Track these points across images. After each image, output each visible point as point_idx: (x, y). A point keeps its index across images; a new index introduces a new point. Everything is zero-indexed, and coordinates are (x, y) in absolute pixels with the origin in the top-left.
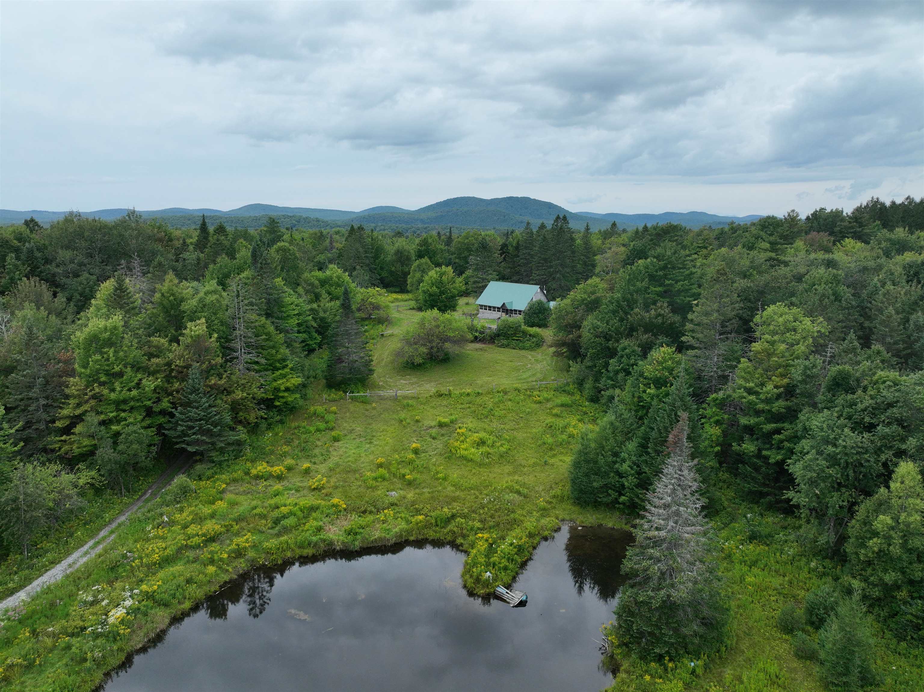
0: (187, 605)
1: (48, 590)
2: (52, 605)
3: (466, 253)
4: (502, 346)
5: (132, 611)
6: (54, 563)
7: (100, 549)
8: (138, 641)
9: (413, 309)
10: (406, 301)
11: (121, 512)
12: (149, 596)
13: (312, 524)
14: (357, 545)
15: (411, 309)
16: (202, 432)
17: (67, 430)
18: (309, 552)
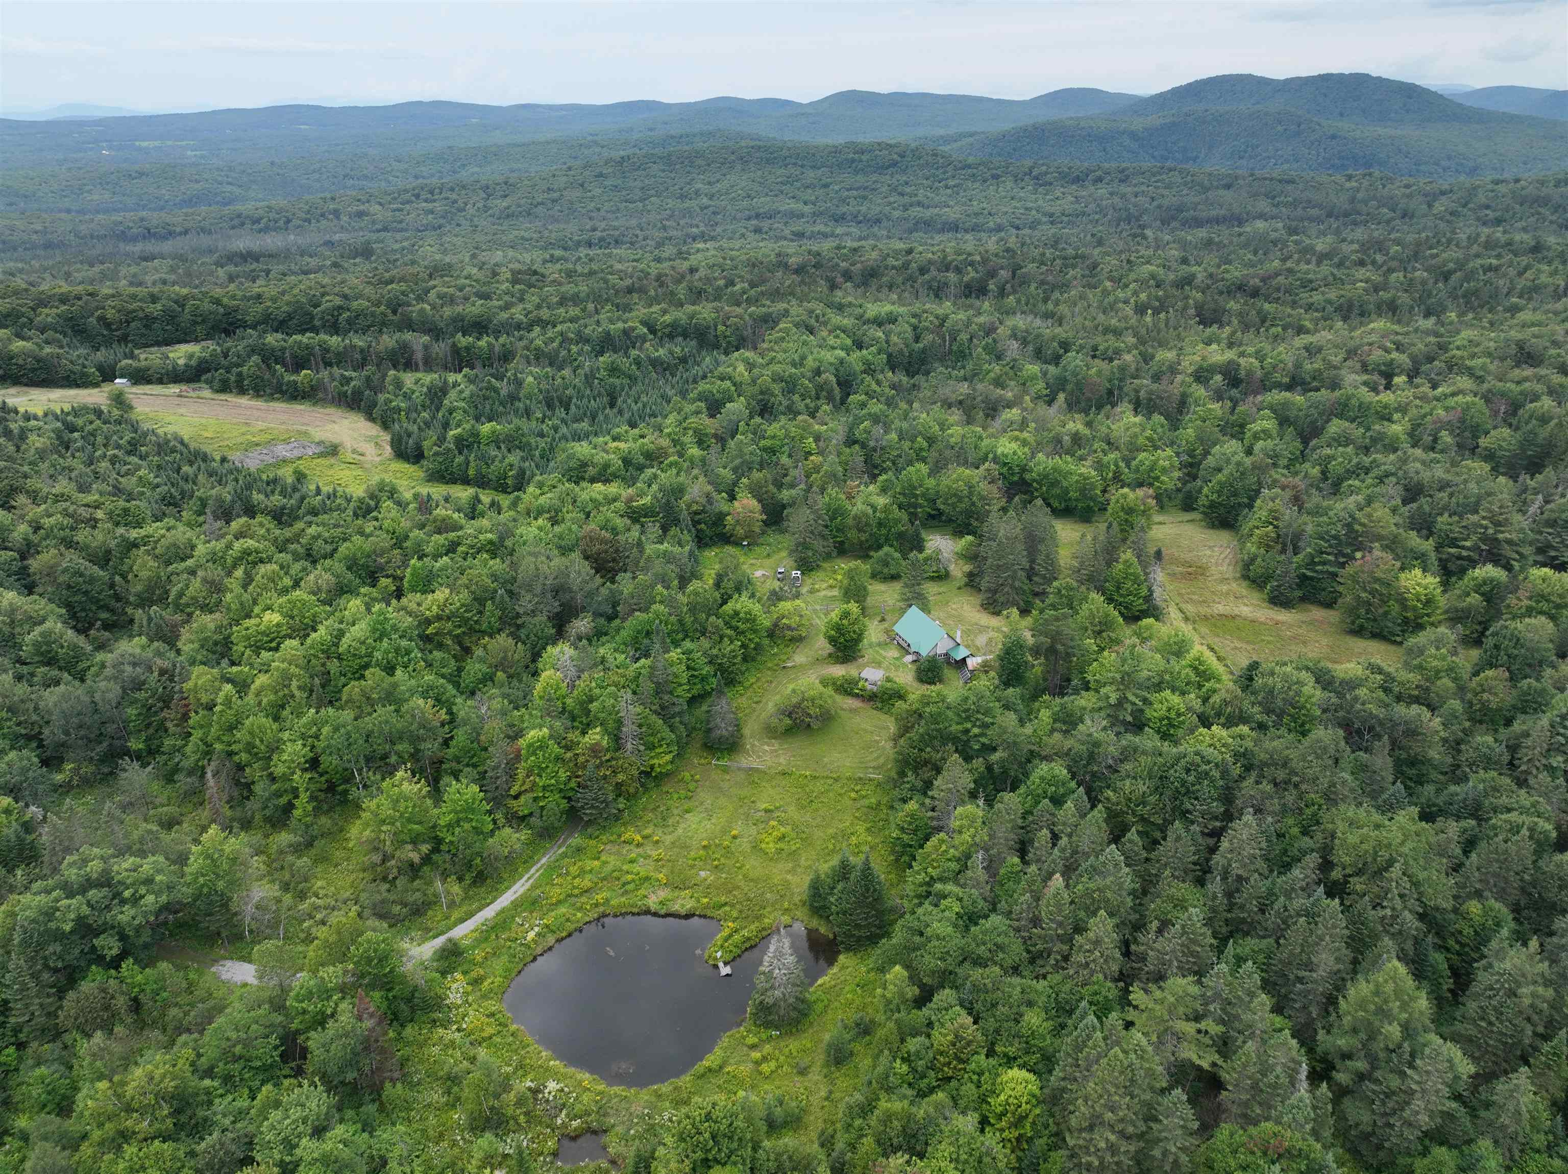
0: (564, 934)
1: (503, 911)
2: (505, 921)
4: (876, 709)
5: (538, 934)
6: (508, 888)
7: (528, 886)
8: (539, 950)
11: (544, 855)
12: (547, 926)
13: (642, 892)
14: (663, 912)
16: (592, 807)
17: (516, 797)
18: (635, 910)
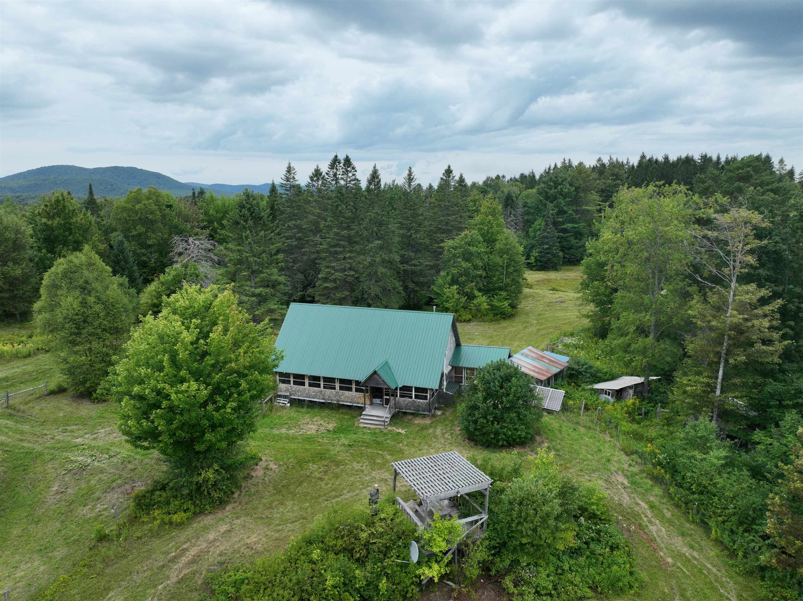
3: (141, 229)
9: (60, 391)
10: (29, 355)
15: (53, 393)
